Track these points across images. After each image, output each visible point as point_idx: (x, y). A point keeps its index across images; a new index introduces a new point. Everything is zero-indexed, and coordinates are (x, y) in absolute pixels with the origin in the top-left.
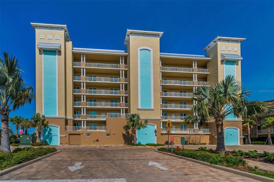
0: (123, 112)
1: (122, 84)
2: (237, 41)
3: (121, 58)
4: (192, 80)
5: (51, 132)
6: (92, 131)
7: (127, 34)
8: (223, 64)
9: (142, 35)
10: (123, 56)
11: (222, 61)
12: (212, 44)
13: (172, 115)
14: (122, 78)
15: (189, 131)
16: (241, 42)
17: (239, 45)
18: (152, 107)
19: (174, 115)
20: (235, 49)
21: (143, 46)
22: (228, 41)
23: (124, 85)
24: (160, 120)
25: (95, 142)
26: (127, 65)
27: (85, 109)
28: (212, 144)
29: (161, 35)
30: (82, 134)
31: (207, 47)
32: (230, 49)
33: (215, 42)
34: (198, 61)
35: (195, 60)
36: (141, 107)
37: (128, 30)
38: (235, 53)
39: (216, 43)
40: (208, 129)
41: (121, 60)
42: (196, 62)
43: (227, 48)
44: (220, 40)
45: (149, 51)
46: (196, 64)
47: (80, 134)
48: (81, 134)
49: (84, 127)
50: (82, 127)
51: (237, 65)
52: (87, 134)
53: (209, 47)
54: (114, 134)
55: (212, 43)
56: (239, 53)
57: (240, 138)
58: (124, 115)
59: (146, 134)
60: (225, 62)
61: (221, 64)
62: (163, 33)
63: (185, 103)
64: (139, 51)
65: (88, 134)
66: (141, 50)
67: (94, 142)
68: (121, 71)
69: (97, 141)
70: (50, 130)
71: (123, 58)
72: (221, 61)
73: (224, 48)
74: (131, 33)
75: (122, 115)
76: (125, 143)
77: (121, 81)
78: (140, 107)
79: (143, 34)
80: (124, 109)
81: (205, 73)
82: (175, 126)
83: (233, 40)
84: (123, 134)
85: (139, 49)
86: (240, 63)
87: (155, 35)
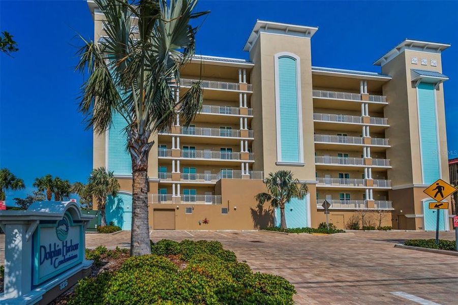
0: (245, 169)
1: (244, 118)
2: (435, 49)
3: (240, 72)
4: (360, 115)
5: (121, 205)
6: (195, 203)
7: (255, 28)
8: (415, 87)
9: (280, 31)
10: (244, 68)
11: (414, 83)
12: (394, 52)
13: (326, 176)
14: (243, 107)
15: (354, 205)
16: (443, 50)
17: (438, 55)
18: (302, 161)
19: (329, 176)
20: (434, 62)
21: (283, 51)
22: (422, 48)
23: (246, 119)
24: (315, 184)
25: (202, 224)
26: (251, 85)
27: (178, 162)
28: (399, 229)
29: (312, 33)
30: (178, 209)
31: (383, 59)
32: (425, 61)
33: (399, 49)
34: (369, 82)
35: (364, 81)
36: (282, 160)
37: (258, 21)
38: (434, 69)
39: (402, 51)
40: (390, 202)
41: (240, 76)
42: (366, 84)
43: (420, 60)
44: (408, 46)
45: (294, 59)
46: (366, 87)
47: (173, 210)
48: (176, 210)
49: (176, 195)
50: (174, 195)
51: (438, 89)
52: (187, 208)
53: (386, 59)
54: (235, 209)
55: (395, 50)
56: (439, 69)
57: (449, 218)
58: (247, 174)
59: (291, 210)
60: (418, 83)
61: (412, 87)
62: (317, 29)
63: (346, 156)
64: (276, 60)
65: (189, 210)
66: (280, 58)
67: (200, 224)
68: (241, 95)
69: (206, 222)
70: (120, 201)
71: (245, 72)
72: (412, 81)
73: (415, 60)
74: (263, 28)
75: (243, 174)
76: (256, 226)
77: (243, 112)
78: (280, 160)
79: (284, 30)
80: (247, 164)
81: (381, 103)
83: (430, 46)
84: (252, 209)
85: (277, 55)
86: (441, 85)
87: (303, 33)
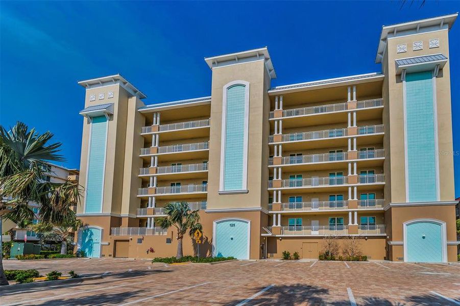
82: (318, 221)
